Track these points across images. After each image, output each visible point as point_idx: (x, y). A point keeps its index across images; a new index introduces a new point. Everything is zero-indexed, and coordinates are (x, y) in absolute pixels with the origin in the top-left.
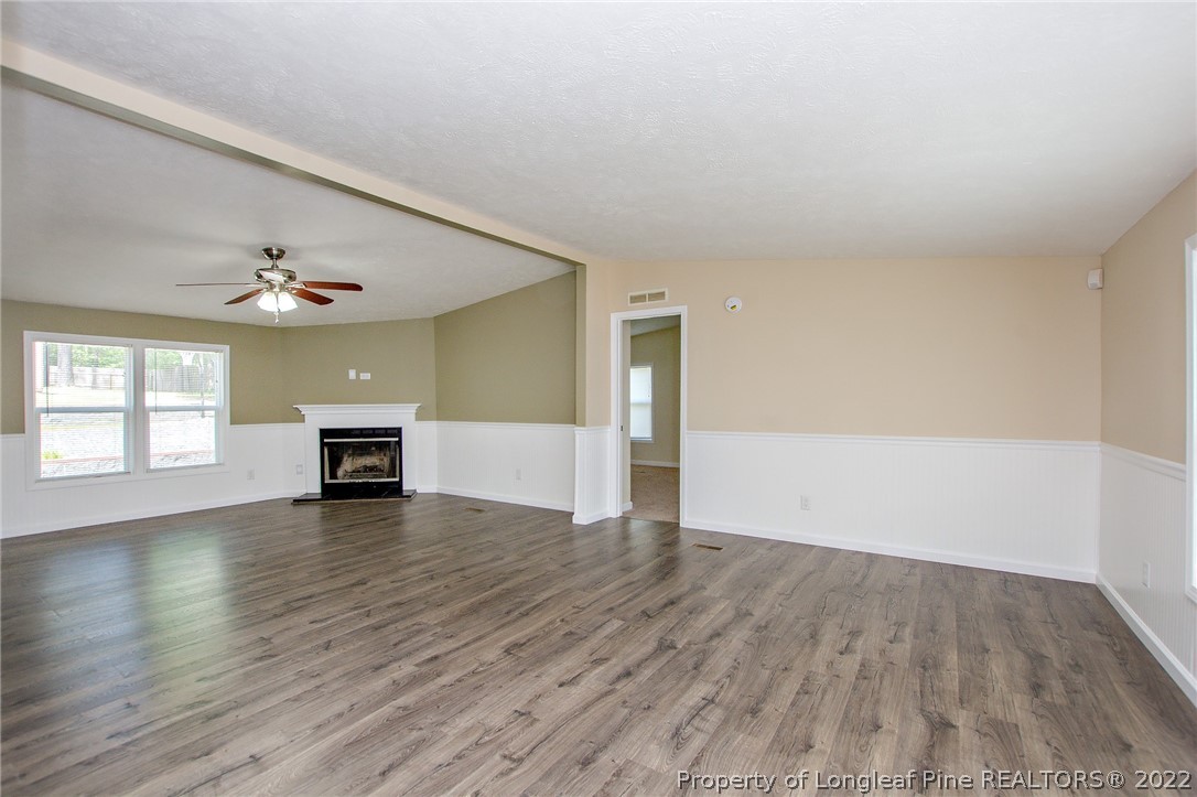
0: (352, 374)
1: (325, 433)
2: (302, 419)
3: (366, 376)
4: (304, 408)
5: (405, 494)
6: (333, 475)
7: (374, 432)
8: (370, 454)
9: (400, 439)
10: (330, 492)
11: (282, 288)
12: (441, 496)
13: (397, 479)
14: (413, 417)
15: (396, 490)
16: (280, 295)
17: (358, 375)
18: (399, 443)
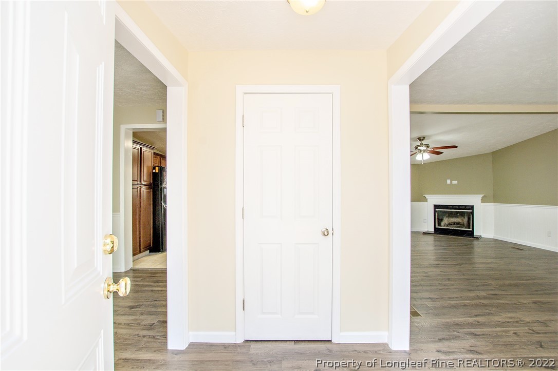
0: (449, 182)
1: (436, 207)
2: (426, 200)
3: (455, 182)
4: (427, 196)
5: (475, 236)
6: (439, 225)
7: (459, 207)
8: (457, 217)
9: (473, 210)
10: (438, 231)
11: (425, 151)
12: (495, 240)
13: (471, 230)
14: (480, 201)
15: (471, 234)
16: (424, 154)
17: (451, 182)
18: (472, 213)
